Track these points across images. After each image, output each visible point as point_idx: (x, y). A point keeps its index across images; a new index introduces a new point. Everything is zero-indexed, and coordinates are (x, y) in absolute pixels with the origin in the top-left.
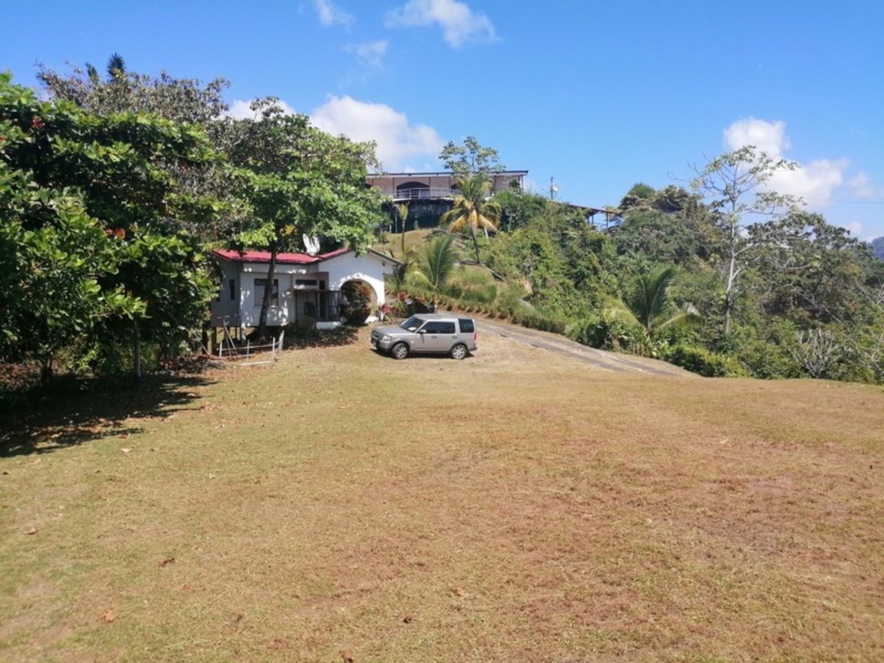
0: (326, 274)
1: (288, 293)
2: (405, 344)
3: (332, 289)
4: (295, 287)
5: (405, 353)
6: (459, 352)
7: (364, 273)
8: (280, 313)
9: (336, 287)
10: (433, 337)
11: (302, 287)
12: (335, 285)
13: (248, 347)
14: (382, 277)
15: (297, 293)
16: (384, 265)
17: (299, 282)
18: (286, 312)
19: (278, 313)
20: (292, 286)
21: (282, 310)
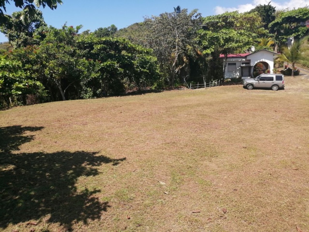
0: (250, 60)
1: (240, 67)
2: (252, 84)
3: (252, 66)
4: (242, 65)
5: (252, 87)
6: (275, 88)
7: (265, 59)
8: (236, 74)
9: (253, 65)
10: (263, 82)
11: (244, 65)
12: (253, 64)
13: (198, 85)
14: (273, 60)
15: (242, 67)
16: (274, 55)
17: (243, 64)
18: (238, 74)
19: (235, 74)
20: (240, 65)
21: (237, 73)
